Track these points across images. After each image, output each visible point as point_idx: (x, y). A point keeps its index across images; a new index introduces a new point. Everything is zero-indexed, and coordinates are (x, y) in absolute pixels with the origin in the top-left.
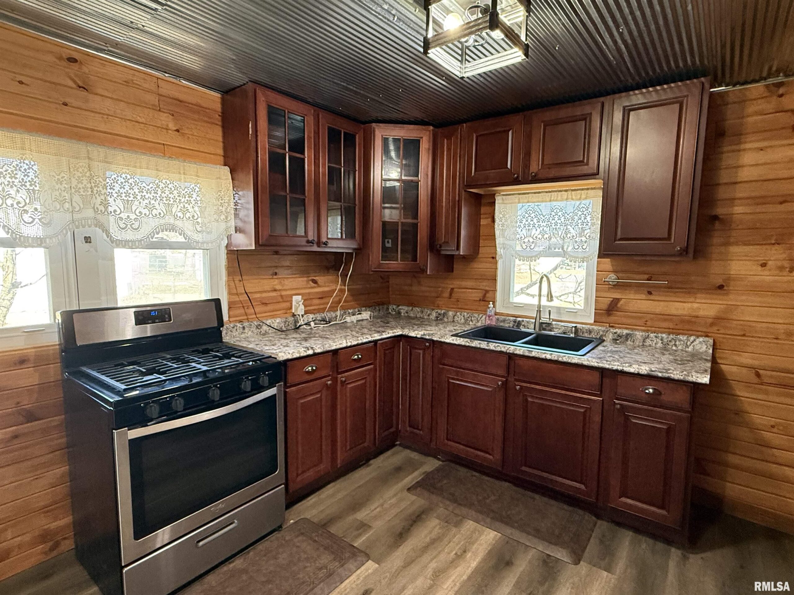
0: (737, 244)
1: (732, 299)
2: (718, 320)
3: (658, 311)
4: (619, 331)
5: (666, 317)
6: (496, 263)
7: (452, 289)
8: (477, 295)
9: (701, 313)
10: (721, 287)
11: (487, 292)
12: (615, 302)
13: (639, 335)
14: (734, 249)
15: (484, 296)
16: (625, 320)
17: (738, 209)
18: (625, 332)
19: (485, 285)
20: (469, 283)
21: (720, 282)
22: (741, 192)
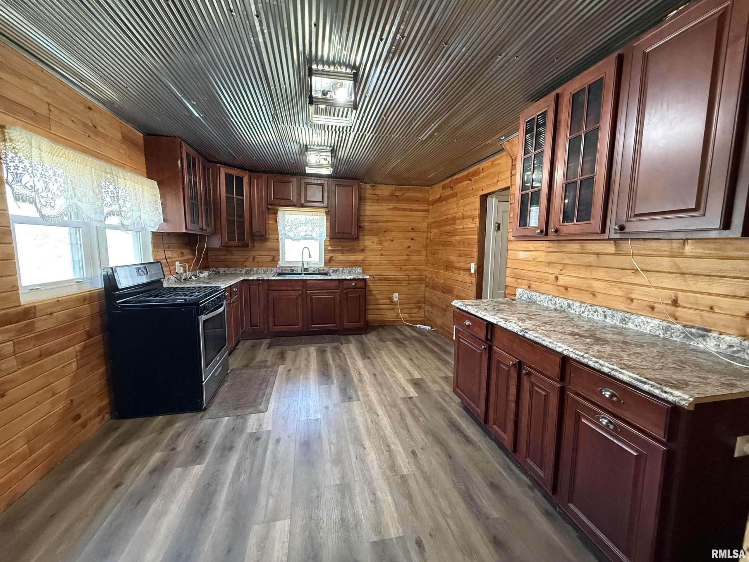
0: (366, 235)
1: (367, 254)
2: (363, 261)
3: (346, 259)
4: (334, 268)
5: (349, 262)
6: (279, 242)
7: (254, 256)
8: (269, 258)
9: (359, 259)
10: (363, 250)
11: (275, 256)
12: (332, 257)
13: (341, 269)
14: (366, 237)
15: (274, 258)
16: (335, 264)
17: (366, 224)
18: (336, 268)
19: (273, 253)
20: (264, 253)
21: (362, 248)
22: (366, 219)
